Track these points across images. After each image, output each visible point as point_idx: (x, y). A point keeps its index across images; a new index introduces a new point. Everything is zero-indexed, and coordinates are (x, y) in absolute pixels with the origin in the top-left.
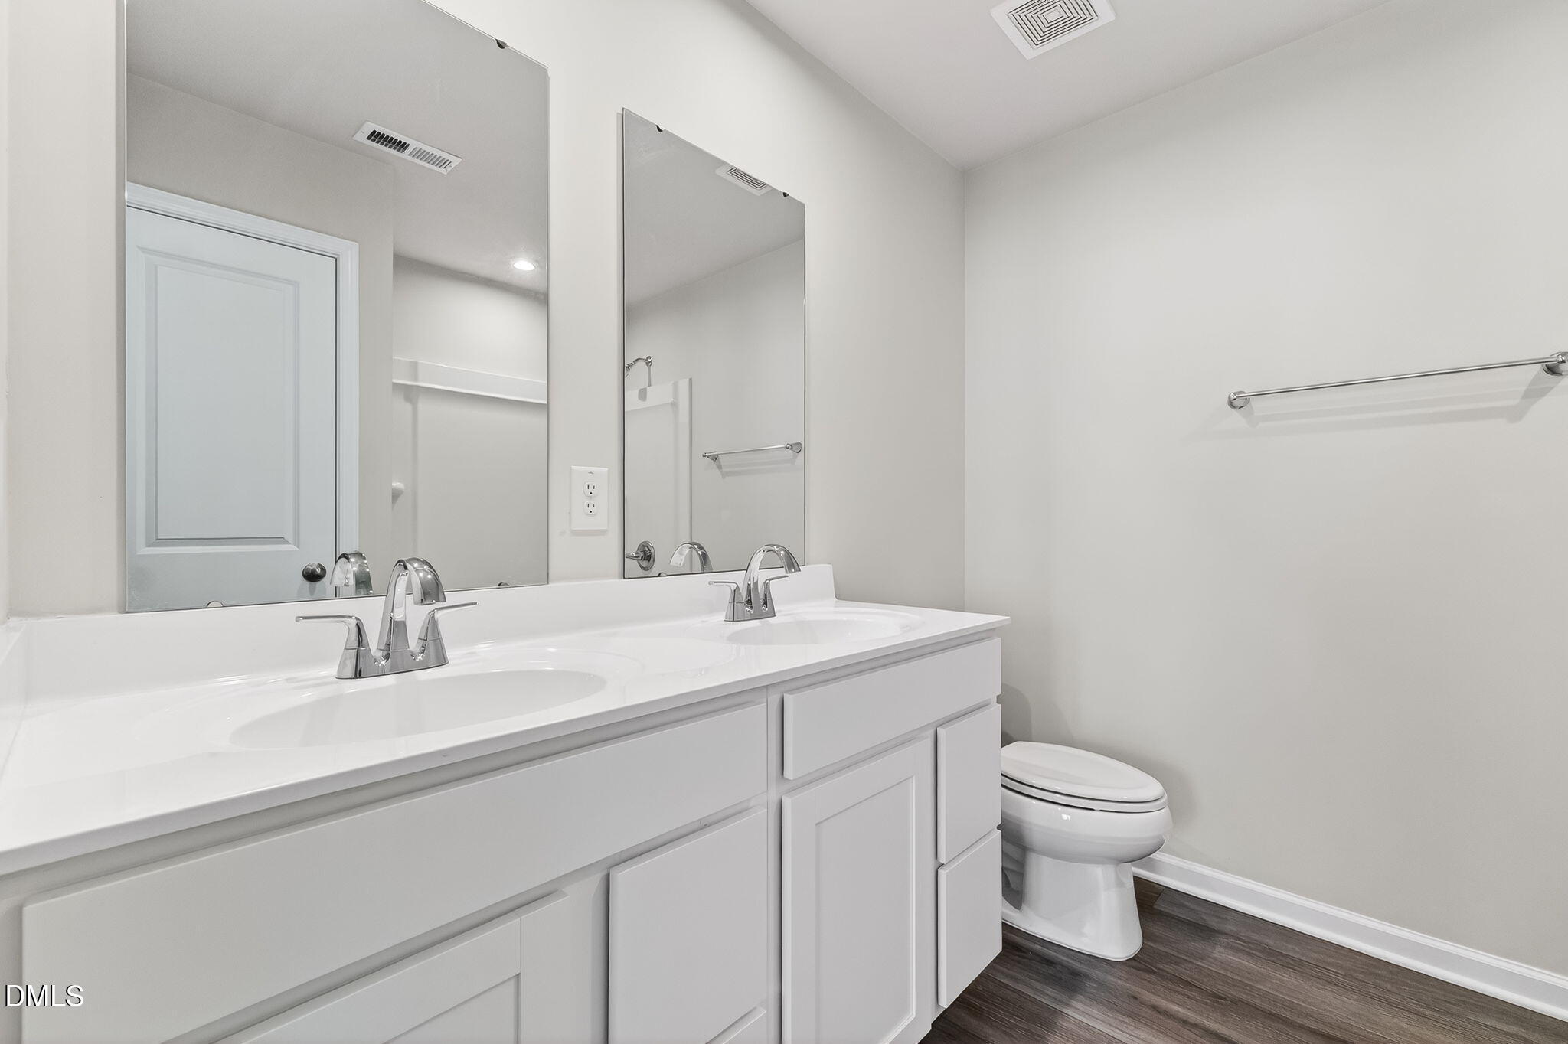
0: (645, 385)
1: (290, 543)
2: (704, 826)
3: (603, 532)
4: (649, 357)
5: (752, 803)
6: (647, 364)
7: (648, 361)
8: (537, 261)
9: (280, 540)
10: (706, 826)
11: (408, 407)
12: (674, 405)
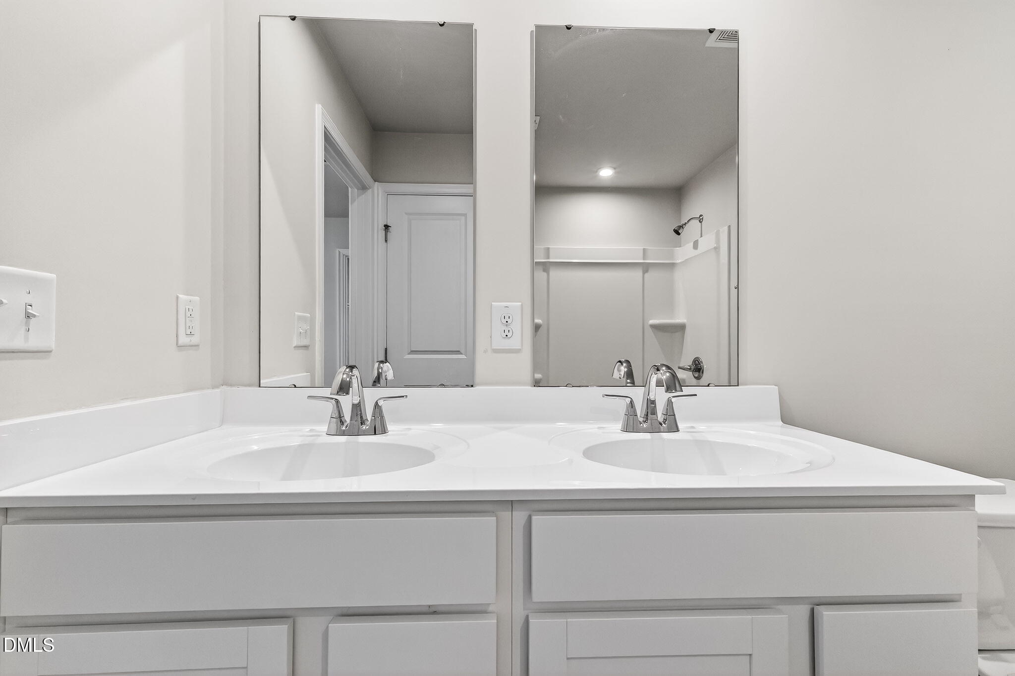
0: (697, 237)
1: (462, 354)
2: (433, 612)
3: (517, 351)
4: (701, 216)
5: (491, 608)
6: (700, 222)
7: (701, 219)
8: (615, 169)
9: (458, 352)
10: (435, 613)
11: (545, 274)
12: (717, 249)
